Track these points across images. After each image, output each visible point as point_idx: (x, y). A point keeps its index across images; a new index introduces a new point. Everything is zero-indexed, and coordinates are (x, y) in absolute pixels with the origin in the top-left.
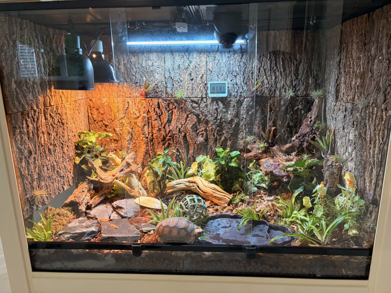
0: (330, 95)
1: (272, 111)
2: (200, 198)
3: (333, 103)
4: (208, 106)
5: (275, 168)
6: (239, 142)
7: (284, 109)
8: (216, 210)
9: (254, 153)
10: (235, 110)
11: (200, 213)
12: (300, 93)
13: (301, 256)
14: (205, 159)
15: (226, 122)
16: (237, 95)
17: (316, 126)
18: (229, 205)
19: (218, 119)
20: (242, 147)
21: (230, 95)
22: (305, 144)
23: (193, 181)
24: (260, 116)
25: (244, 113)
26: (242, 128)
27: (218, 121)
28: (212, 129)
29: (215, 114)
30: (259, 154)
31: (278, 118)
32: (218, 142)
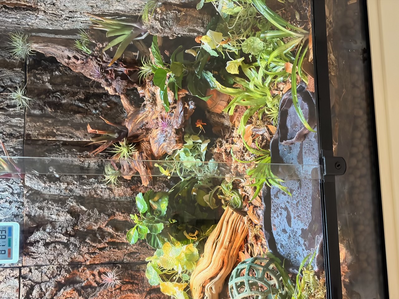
0: (24, 22)
1: (55, 131)
2: (234, 273)
3: (41, 15)
4: (40, 263)
5: (169, 124)
6: (117, 197)
7: (50, 108)
8: (256, 239)
9: (141, 165)
10: (50, 206)
11: (264, 271)
12: (19, 79)
13: (333, 74)
14: (154, 267)
15: (75, 224)
16: (17, 202)
17: (85, 49)
18: (245, 214)
19: (68, 240)
20: (129, 189)
21: (16, 216)
22: (122, 69)
23: (199, 289)
24: (64, 154)
25: (57, 187)
26: (88, 191)
27: (73, 240)
28: (89, 253)
29: (56, 247)
30: (142, 157)
31: (69, 119)
32: (118, 239)
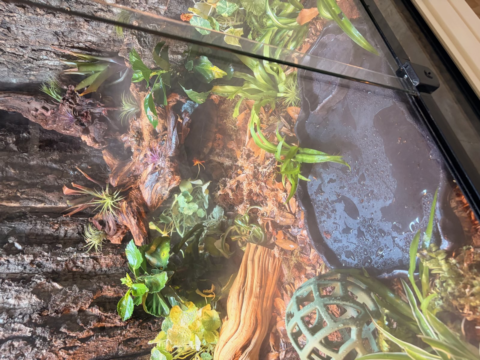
1: (19, 194)
5: (161, 155)
6: (104, 269)
7: (15, 169)
8: (298, 269)
9: (131, 217)
10: (6, 286)
14: (161, 350)
15: (44, 309)
17: (54, 96)
18: (273, 245)
19: (33, 333)
20: (119, 257)
22: (100, 110)
24: (31, 221)
25: (18, 260)
26: (64, 264)
27: (40, 331)
28: (66, 348)
29: (13, 346)
30: (131, 207)
31: (38, 181)
32: (109, 322)
